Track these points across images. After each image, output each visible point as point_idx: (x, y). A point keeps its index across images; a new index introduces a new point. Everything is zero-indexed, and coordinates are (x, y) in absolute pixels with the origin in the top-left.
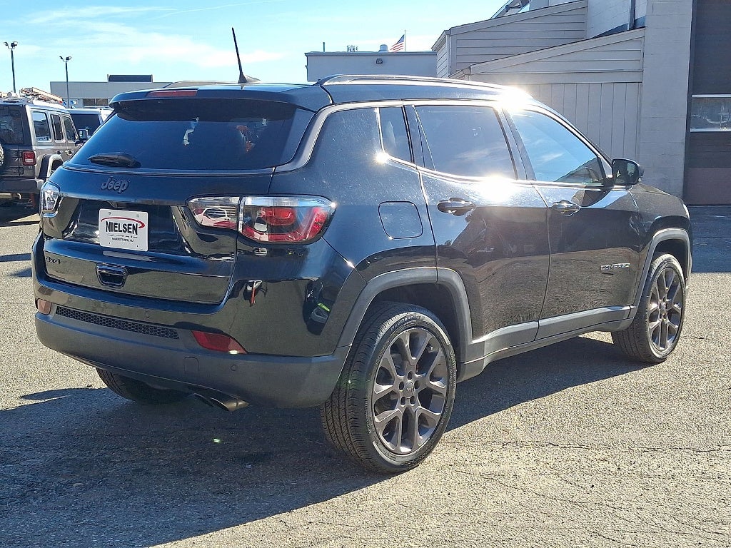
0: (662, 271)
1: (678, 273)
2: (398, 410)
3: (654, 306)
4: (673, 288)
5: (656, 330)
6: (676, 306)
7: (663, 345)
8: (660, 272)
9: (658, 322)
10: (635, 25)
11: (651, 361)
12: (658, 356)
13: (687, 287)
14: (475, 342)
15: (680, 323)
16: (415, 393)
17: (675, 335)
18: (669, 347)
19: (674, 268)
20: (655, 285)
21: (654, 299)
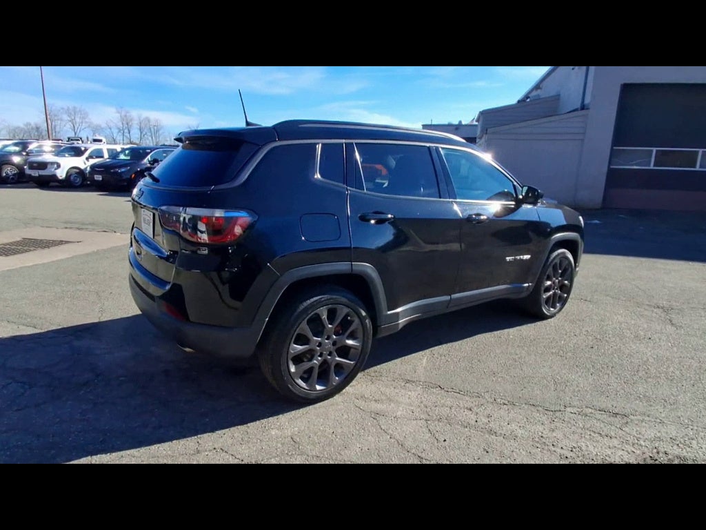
0: (557, 261)
1: (570, 262)
2: (316, 362)
3: (549, 283)
4: (565, 271)
5: (549, 298)
6: (566, 282)
7: (554, 307)
8: (555, 261)
9: (551, 293)
10: (583, 107)
11: (543, 317)
12: (549, 314)
13: (577, 269)
14: (389, 313)
15: (569, 294)
16: (332, 349)
17: (564, 302)
18: (558, 308)
19: (567, 258)
20: (550, 269)
21: (549, 278)
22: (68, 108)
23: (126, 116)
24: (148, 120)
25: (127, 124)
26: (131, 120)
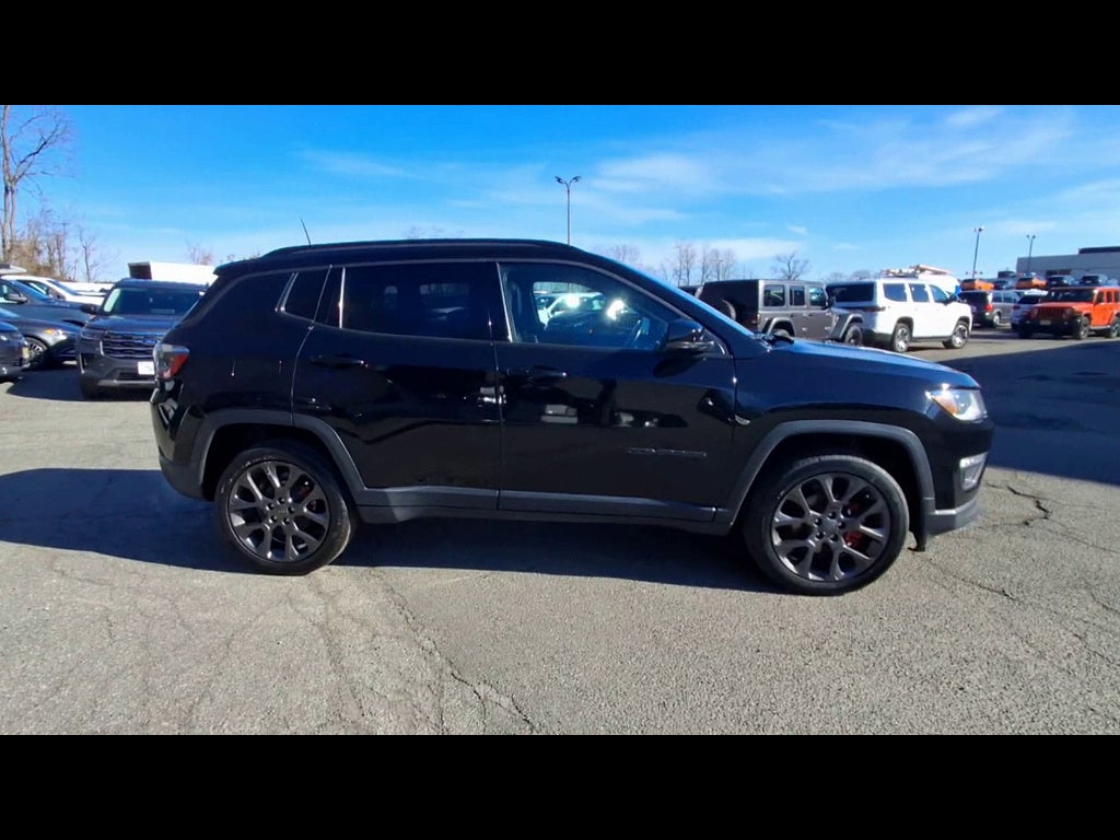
5: (799, 550)
6: (868, 530)
9: (808, 541)
14: (367, 490)
15: (883, 555)
16: (289, 516)
17: (865, 569)
19: (861, 476)
22: (618, 248)
23: (686, 251)
24: (716, 253)
25: (688, 262)
26: (692, 256)
